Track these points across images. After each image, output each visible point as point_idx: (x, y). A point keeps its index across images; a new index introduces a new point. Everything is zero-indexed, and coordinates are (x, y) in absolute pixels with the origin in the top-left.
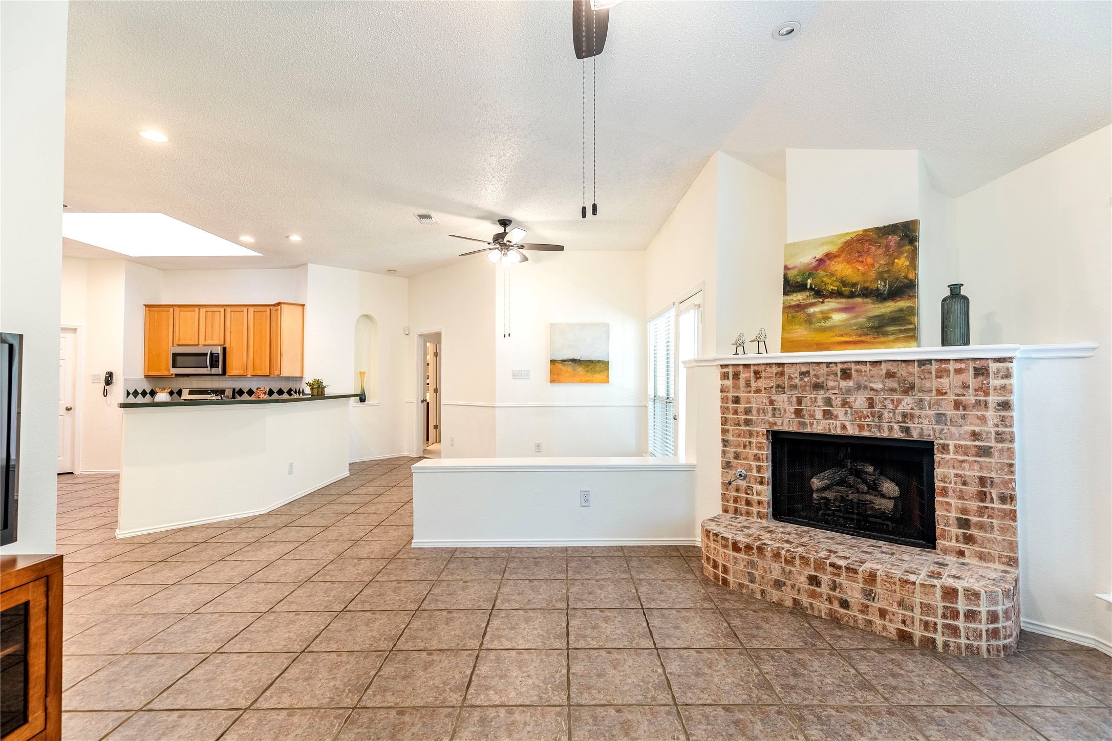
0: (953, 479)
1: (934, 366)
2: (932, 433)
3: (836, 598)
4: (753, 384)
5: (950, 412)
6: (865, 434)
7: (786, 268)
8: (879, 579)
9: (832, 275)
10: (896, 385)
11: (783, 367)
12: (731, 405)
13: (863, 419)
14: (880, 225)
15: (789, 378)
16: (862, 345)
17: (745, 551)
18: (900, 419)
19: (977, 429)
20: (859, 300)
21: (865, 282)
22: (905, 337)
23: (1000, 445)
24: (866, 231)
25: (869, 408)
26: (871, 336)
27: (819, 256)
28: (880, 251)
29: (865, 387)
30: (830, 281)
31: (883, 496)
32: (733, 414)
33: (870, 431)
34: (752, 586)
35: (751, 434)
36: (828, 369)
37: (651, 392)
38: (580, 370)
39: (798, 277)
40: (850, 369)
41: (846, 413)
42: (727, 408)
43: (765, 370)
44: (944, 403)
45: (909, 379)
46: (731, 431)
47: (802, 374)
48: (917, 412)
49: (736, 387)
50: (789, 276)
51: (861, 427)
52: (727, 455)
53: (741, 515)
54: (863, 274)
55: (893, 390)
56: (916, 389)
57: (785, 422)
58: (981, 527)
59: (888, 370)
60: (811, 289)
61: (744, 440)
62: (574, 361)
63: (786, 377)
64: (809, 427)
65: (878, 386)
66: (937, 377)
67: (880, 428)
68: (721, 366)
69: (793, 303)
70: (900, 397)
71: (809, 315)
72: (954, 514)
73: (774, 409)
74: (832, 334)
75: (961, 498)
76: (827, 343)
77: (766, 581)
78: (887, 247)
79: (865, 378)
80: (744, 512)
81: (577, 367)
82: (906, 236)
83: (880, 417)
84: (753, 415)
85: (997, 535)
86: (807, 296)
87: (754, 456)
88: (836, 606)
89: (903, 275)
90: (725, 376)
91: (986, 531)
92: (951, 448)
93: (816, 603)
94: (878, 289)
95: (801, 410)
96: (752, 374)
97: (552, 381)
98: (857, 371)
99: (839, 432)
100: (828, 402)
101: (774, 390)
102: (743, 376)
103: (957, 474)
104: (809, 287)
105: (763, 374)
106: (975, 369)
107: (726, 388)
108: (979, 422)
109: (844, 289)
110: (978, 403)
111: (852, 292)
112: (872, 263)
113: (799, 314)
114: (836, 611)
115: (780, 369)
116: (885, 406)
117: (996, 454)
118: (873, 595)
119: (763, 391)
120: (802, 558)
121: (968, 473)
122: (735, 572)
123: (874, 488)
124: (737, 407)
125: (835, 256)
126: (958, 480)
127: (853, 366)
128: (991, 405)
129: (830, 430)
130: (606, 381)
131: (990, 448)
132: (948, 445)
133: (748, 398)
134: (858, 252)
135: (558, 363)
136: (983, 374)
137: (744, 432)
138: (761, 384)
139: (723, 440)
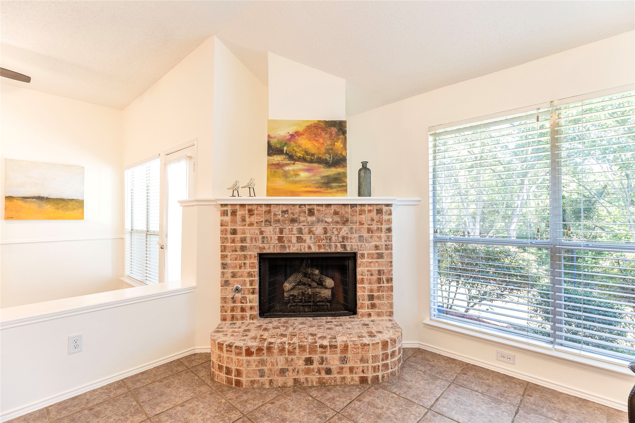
0: (367, 273)
1: (358, 208)
2: (357, 248)
3: (323, 369)
4: (247, 219)
5: (365, 235)
6: (322, 251)
7: (269, 136)
8: (349, 348)
9: (300, 146)
10: (339, 220)
11: (270, 207)
12: (229, 236)
13: (320, 242)
14: (327, 120)
15: (274, 215)
16: (319, 194)
17: (257, 354)
18: (341, 240)
19: (377, 244)
20: (316, 165)
21: (319, 154)
22: (342, 190)
23: (387, 252)
24: (319, 121)
25: (325, 234)
26: (323, 189)
27: (291, 132)
28: (327, 136)
29: (322, 221)
30: (298, 150)
31: (326, 288)
32: (231, 243)
33: (325, 248)
34: (262, 379)
35: (245, 257)
36: (300, 209)
37: (128, 227)
38: (48, 207)
39: (278, 144)
40: (314, 209)
41: (311, 238)
42: (227, 238)
43: (256, 209)
44: (362, 229)
45: (346, 216)
46: (229, 256)
47: (283, 212)
48: (349, 236)
49: (234, 222)
50: (271, 142)
51: (320, 246)
52: (226, 275)
53: (237, 320)
54: (318, 149)
55: (337, 222)
56: (349, 221)
57: (271, 247)
58: (379, 298)
59: (335, 210)
60: (286, 154)
61: (240, 262)
62: (40, 198)
63: (272, 214)
64: (288, 249)
65: (329, 220)
66: (360, 214)
67: (330, 246)
68: (221, 205)
69: (275, 162)
70: (341, 226)
71: (285, 171)
72: (367, 293)
73: (263, 238)
74: (300, 186)
75: (370, 283)
76: (297, 192)
77: (273, 372)
78: (331, 134)
79: (322, 215)
80: (239, 317)
81: (44, 205)
82: (341, 129)
83: (330, 239)
84: (247, 243)
85: (385, 301)
86: (284, 158)
87: (248, 273)
88: (323, 375)
89: (340, 152)
90: (225, 213)
91: (380, 300)
92: (366, 255)
93: (309, 377)
94: (326, 159)
95: (283, 237)
96: (247, 212)
97: (8, 218)
98: (318, 210)
99: (307, 251)
100: (300, 231)
101: (263, 223)
102: (240, 213)
103: (368, 270)
104: (285, 152)
105: (255, 212)
106: (377, 210)
107: (225, 222)
108: (378, 239)
109: (307, 157)
110: (378, 228)
111: (311, 159)
112: (323, 142)
113: (278, 170)
114: (323, 378)
115: (268, 208)
116: (333, 232)
117: (385, 257)
118: (346, 360)
119: (255, 225)
120: (300, 347)
121: (373, 269)
122: (248, 372)
123: (321, 284)
124: (235, 237)
125: (301, 134)
126: (369, 273)
127: (315, 207)
128: (384, 230)
129: (301, 250)
130: (82, 218)
131: (383, 253)
132: (364, 254)
133: (244, 230)
134: (315, 134)
135: (18, 200)
136: (380, 213)
137: (240, 256)
138: (254, 219)
139: (223, 264)
